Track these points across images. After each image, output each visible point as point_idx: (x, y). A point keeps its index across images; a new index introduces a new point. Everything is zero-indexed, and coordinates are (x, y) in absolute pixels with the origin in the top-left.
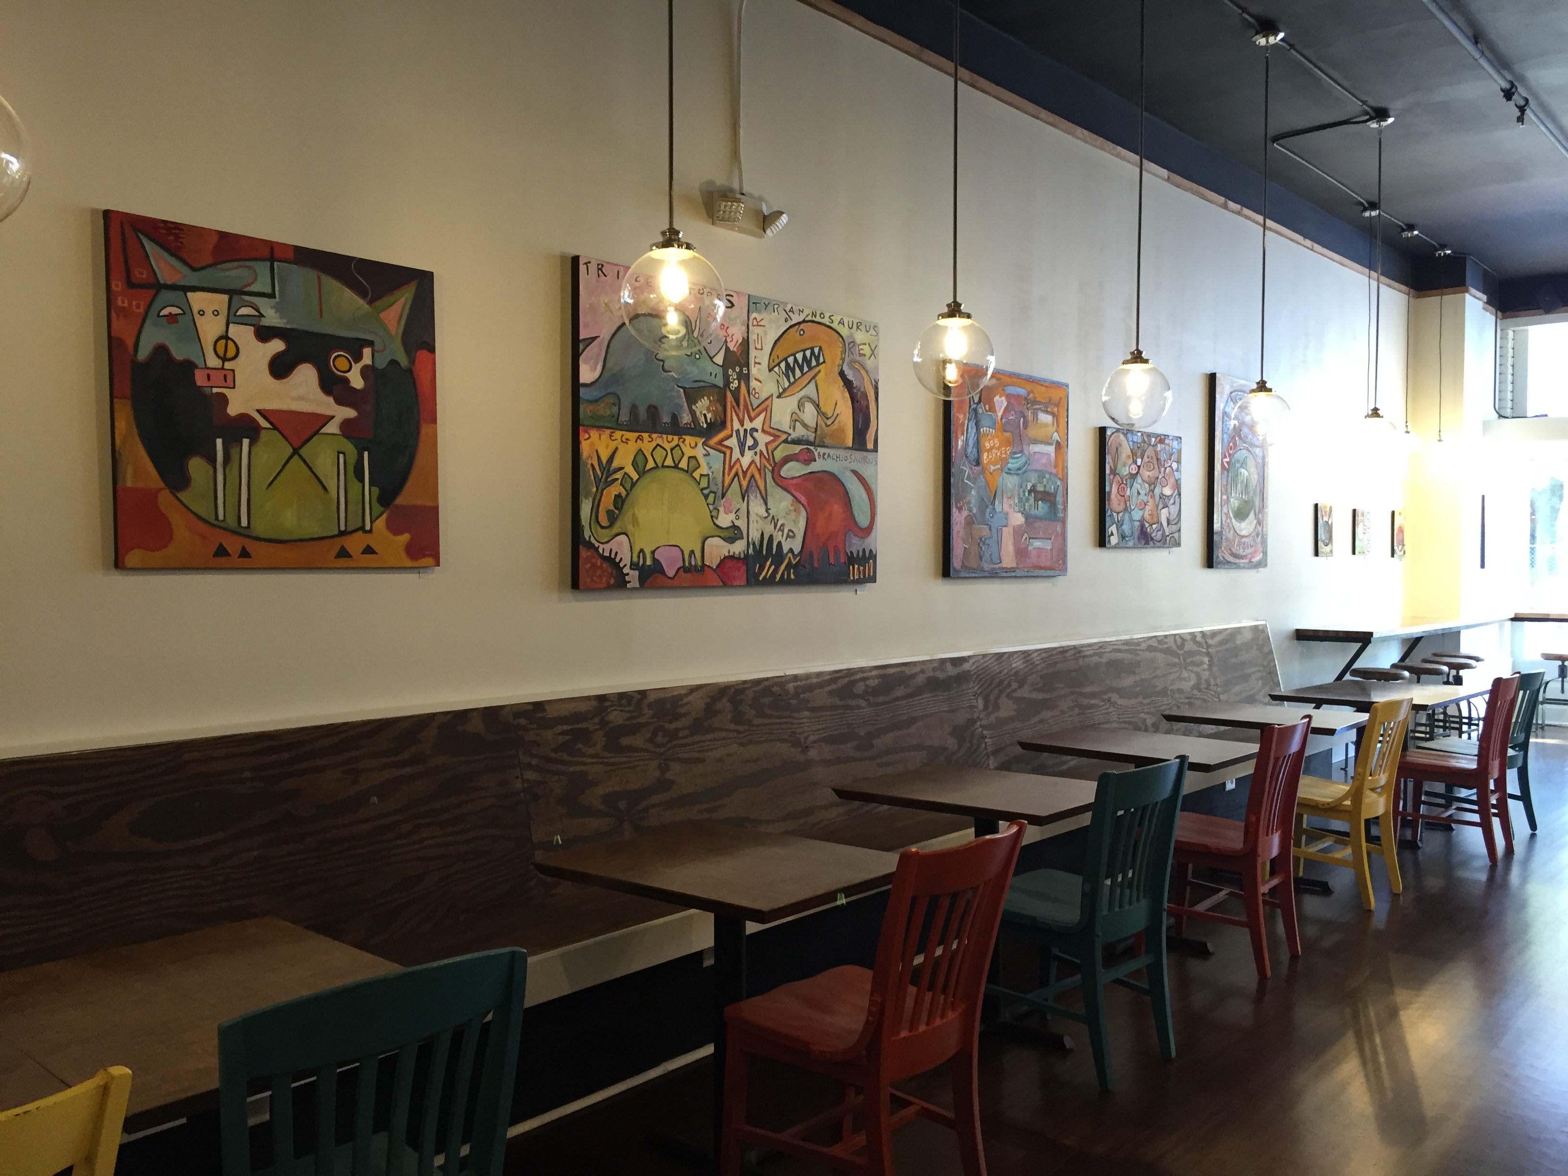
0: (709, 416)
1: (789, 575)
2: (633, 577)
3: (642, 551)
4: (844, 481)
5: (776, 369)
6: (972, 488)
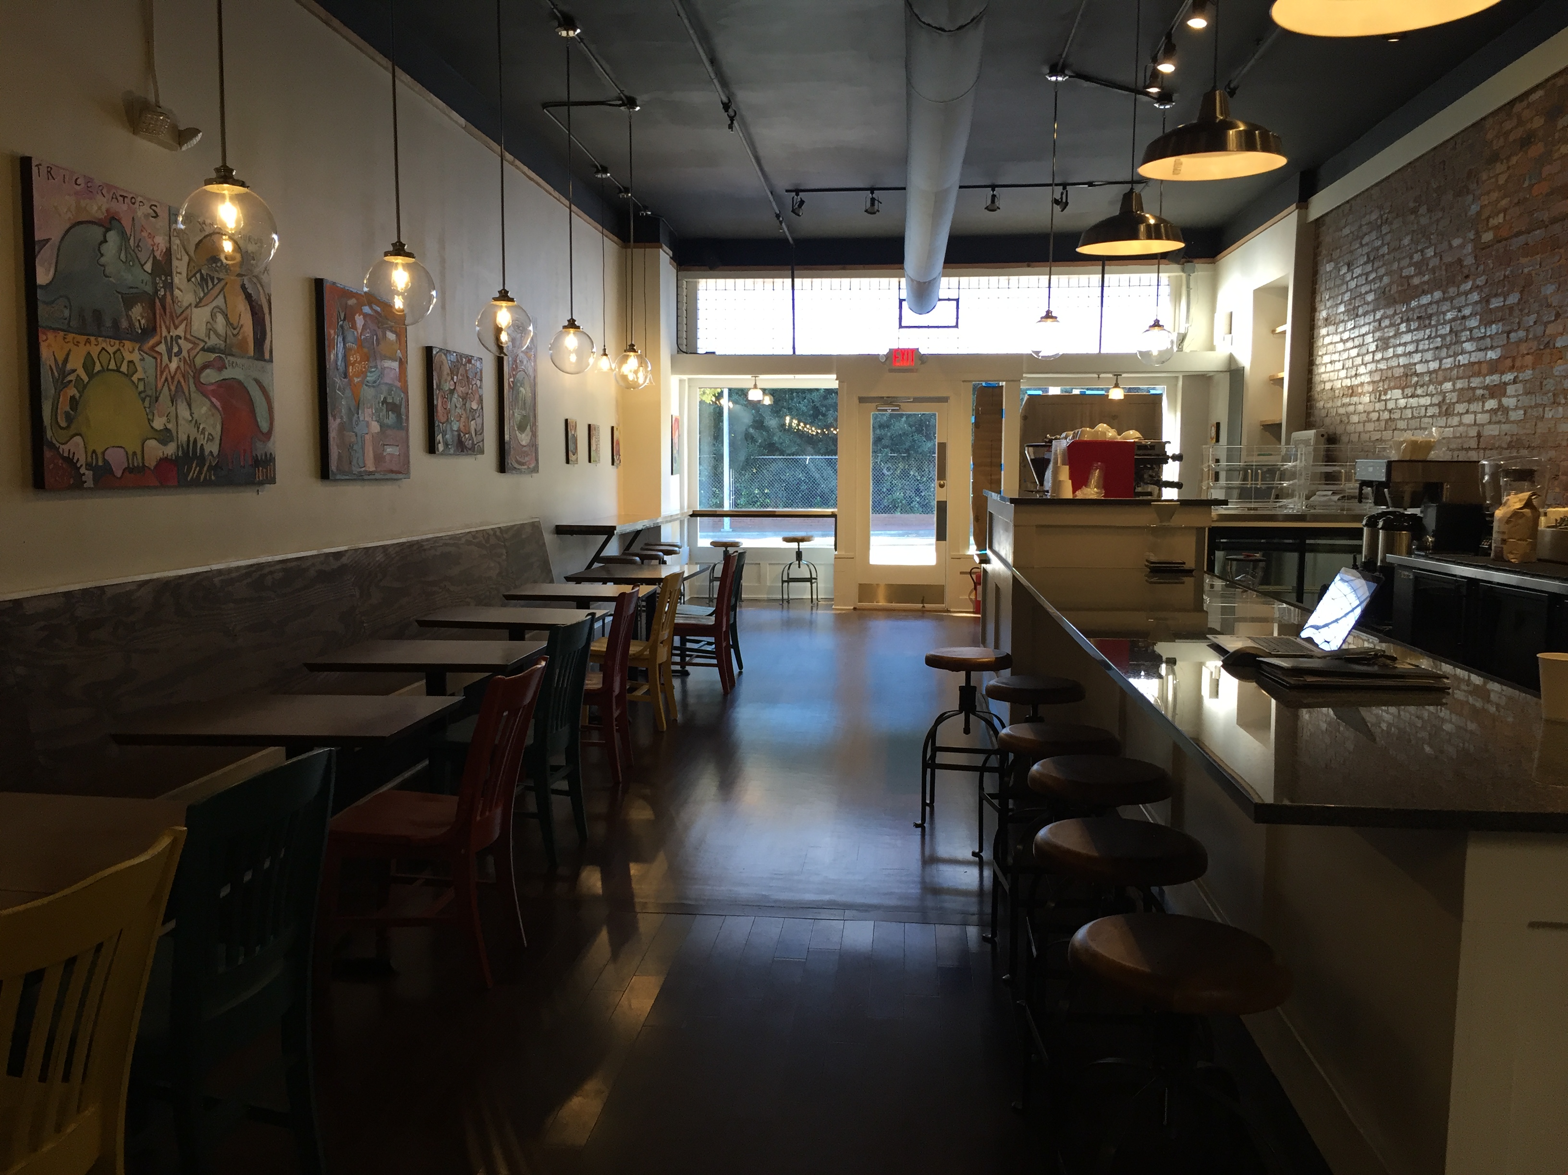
0: (143, 322)
1: (210, 477)
2: (88, 475)
3: (94, 452)
4: (249, 388)
5: (193, 279)
6: (342, 398)
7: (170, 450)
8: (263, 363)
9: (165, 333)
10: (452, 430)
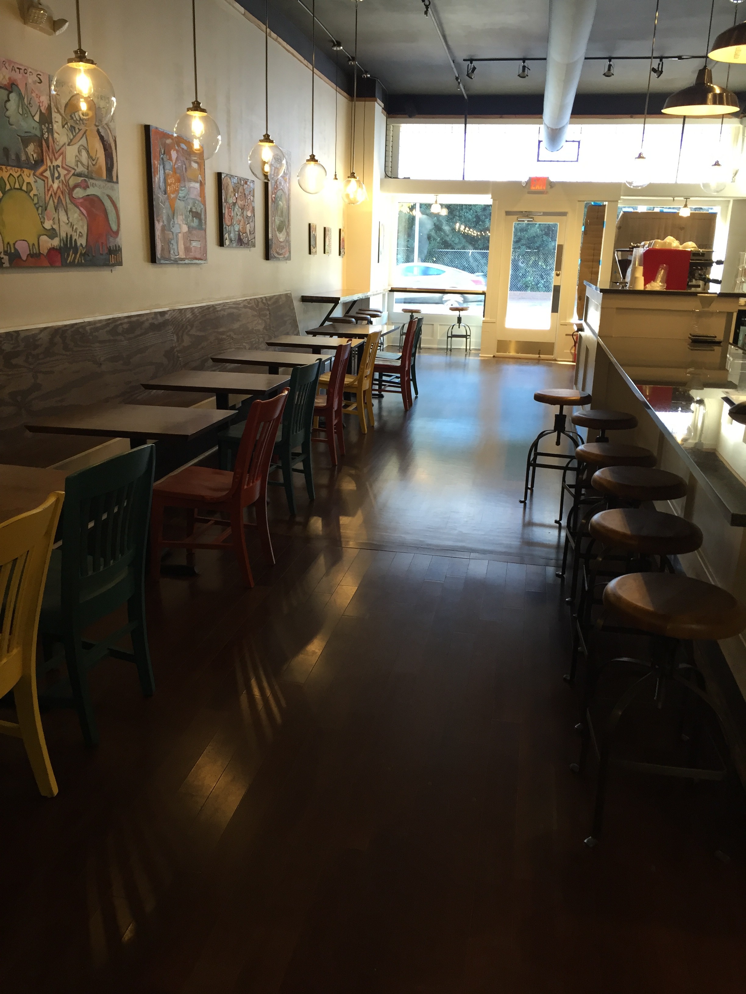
0: (35, 156)
1: (81, 261)
2: (6, 260)
3: (8, 243)
4: (103, 201)
5: (66, 126)
6: (163, 208)
7: (56, 242)
8: (113, 184)
9: (49, 163)
10: (235, 231)
